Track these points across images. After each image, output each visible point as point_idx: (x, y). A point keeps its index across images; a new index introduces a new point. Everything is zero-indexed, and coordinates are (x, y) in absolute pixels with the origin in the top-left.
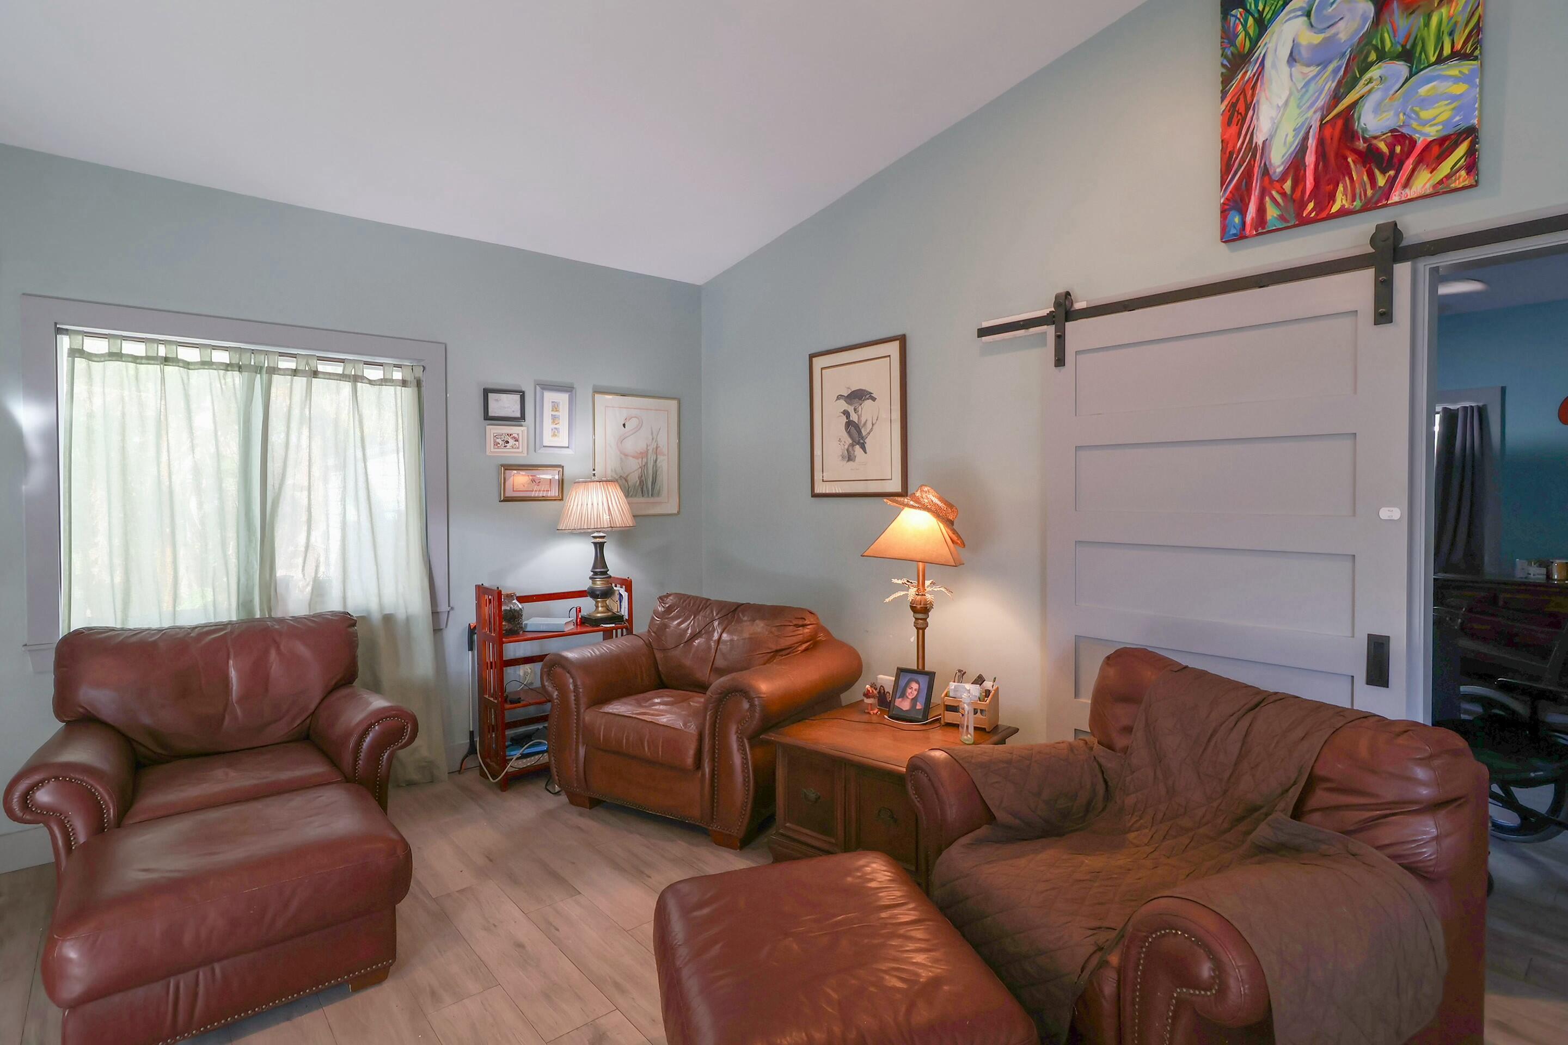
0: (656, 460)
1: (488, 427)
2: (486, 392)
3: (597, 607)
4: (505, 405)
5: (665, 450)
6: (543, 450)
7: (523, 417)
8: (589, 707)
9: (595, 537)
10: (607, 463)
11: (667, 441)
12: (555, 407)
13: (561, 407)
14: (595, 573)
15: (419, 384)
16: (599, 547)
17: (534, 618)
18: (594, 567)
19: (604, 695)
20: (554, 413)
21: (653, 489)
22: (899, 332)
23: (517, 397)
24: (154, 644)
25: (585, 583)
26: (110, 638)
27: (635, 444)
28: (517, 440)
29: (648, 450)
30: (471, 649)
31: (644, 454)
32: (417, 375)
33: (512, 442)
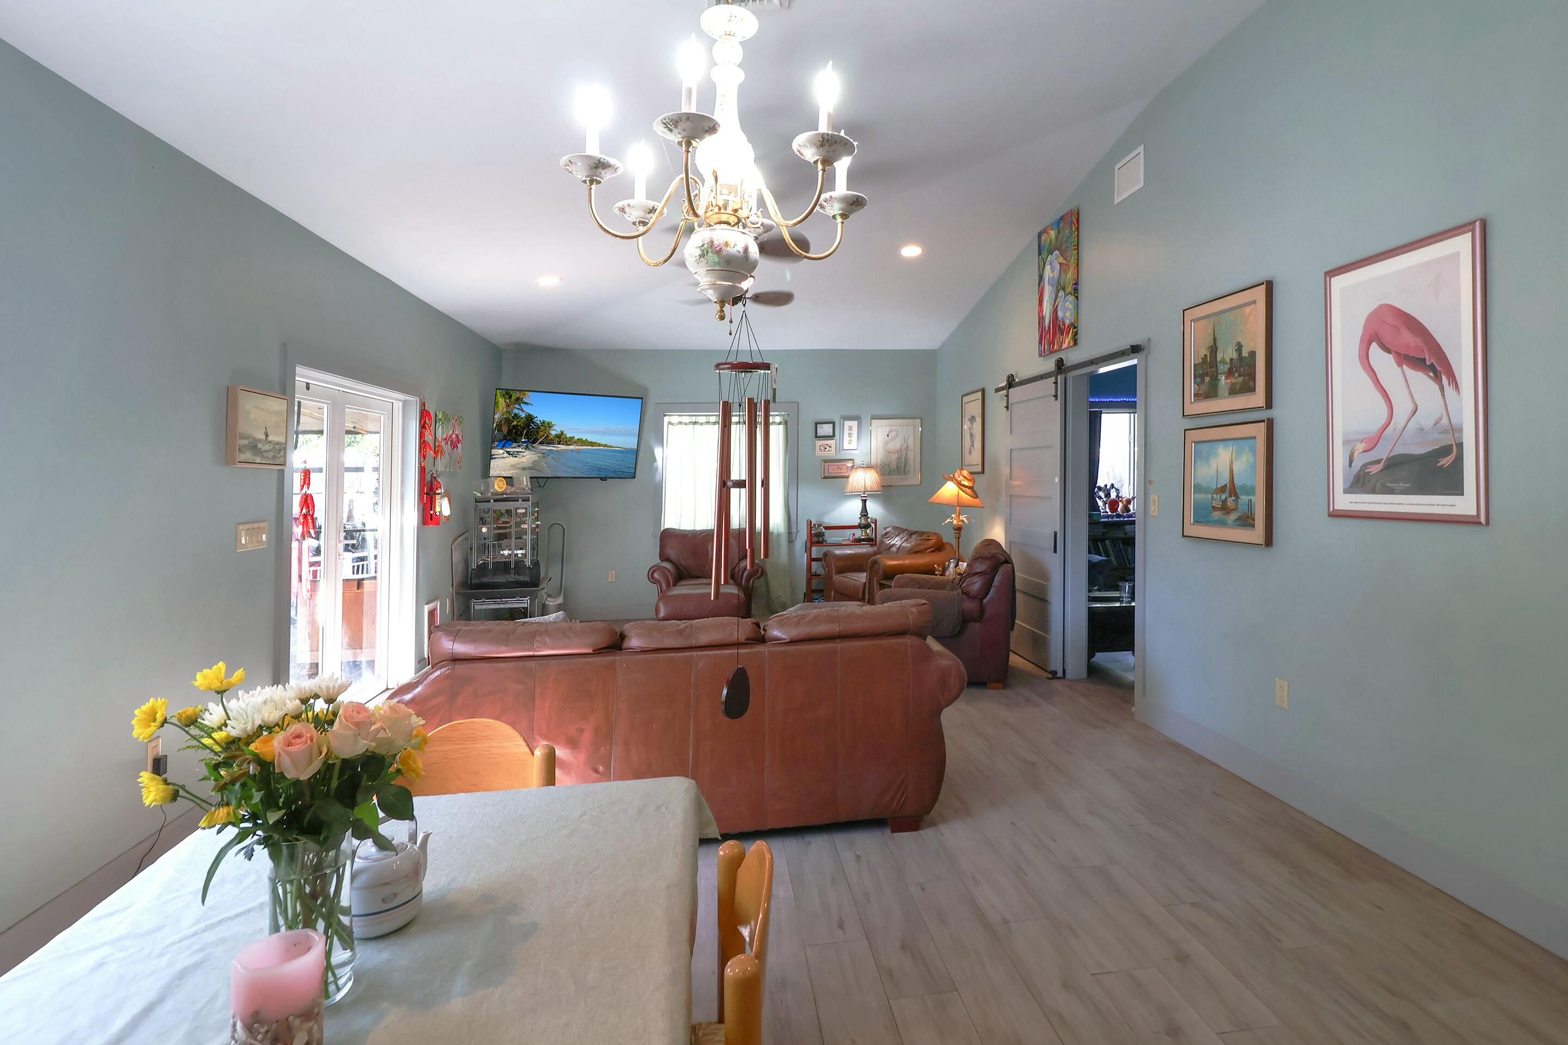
0: (907, 454)
1: (817, 442)
2: (816, 424)
3: (862, 533)
4: (826, 430)
5: (912, 448)
6: (844, 452)
7: (834, 436)
8: (836, 574)
9: (862, 497)
10: (876, 457)
11: (913, 444)
12: (850, 429)
13: (853, 427)
14: (862, 516)
15: (786, 423)
16: (864, 502)
17: (831, 537)
18: (861, 512)
19: (841, 571)
20: (849, 432)
21: (904, 471)
22: (980, 387)
23: (831, 425)
24: (687, 535)
25: (856, 521)
26: (675, 531)
27: (896, 445)
28: (830, 447)
29: (902, 449)
30: (806, 552)
31: (899, 451)
32: (786, 418)
33: (828, 448)
